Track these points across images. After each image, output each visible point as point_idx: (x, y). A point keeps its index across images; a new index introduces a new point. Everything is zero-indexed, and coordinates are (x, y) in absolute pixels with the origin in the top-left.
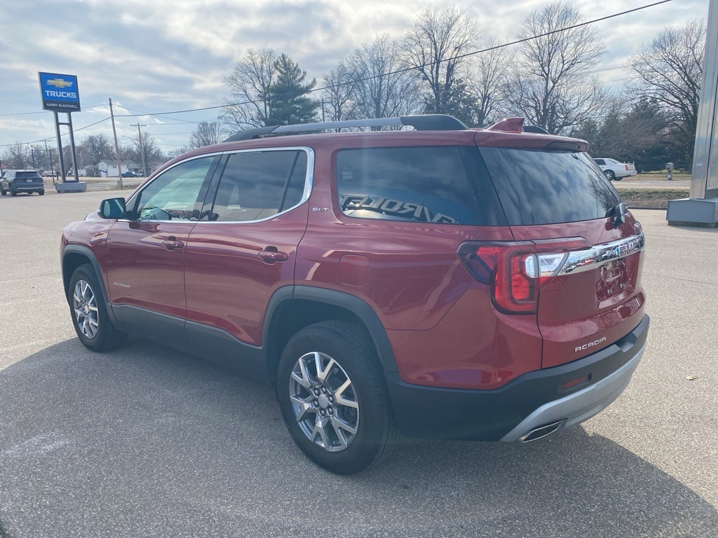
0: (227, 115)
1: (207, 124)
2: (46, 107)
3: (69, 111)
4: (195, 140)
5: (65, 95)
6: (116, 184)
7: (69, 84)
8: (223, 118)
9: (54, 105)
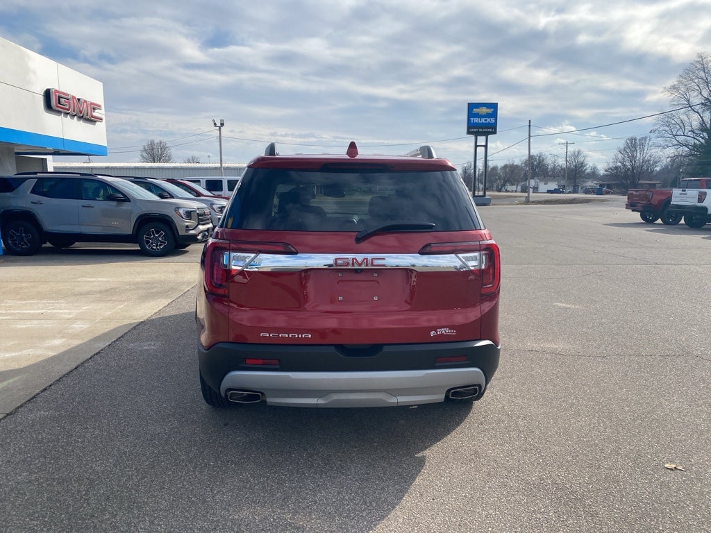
0: (662, 128)
1: (635, 139)
2: (469, 133)
3: (486, 134)
4: (620, 156)
5: (486, 120)
6: (524, 199)
7: (490, 111)
8: (656, 132)
9: (475, 130)
